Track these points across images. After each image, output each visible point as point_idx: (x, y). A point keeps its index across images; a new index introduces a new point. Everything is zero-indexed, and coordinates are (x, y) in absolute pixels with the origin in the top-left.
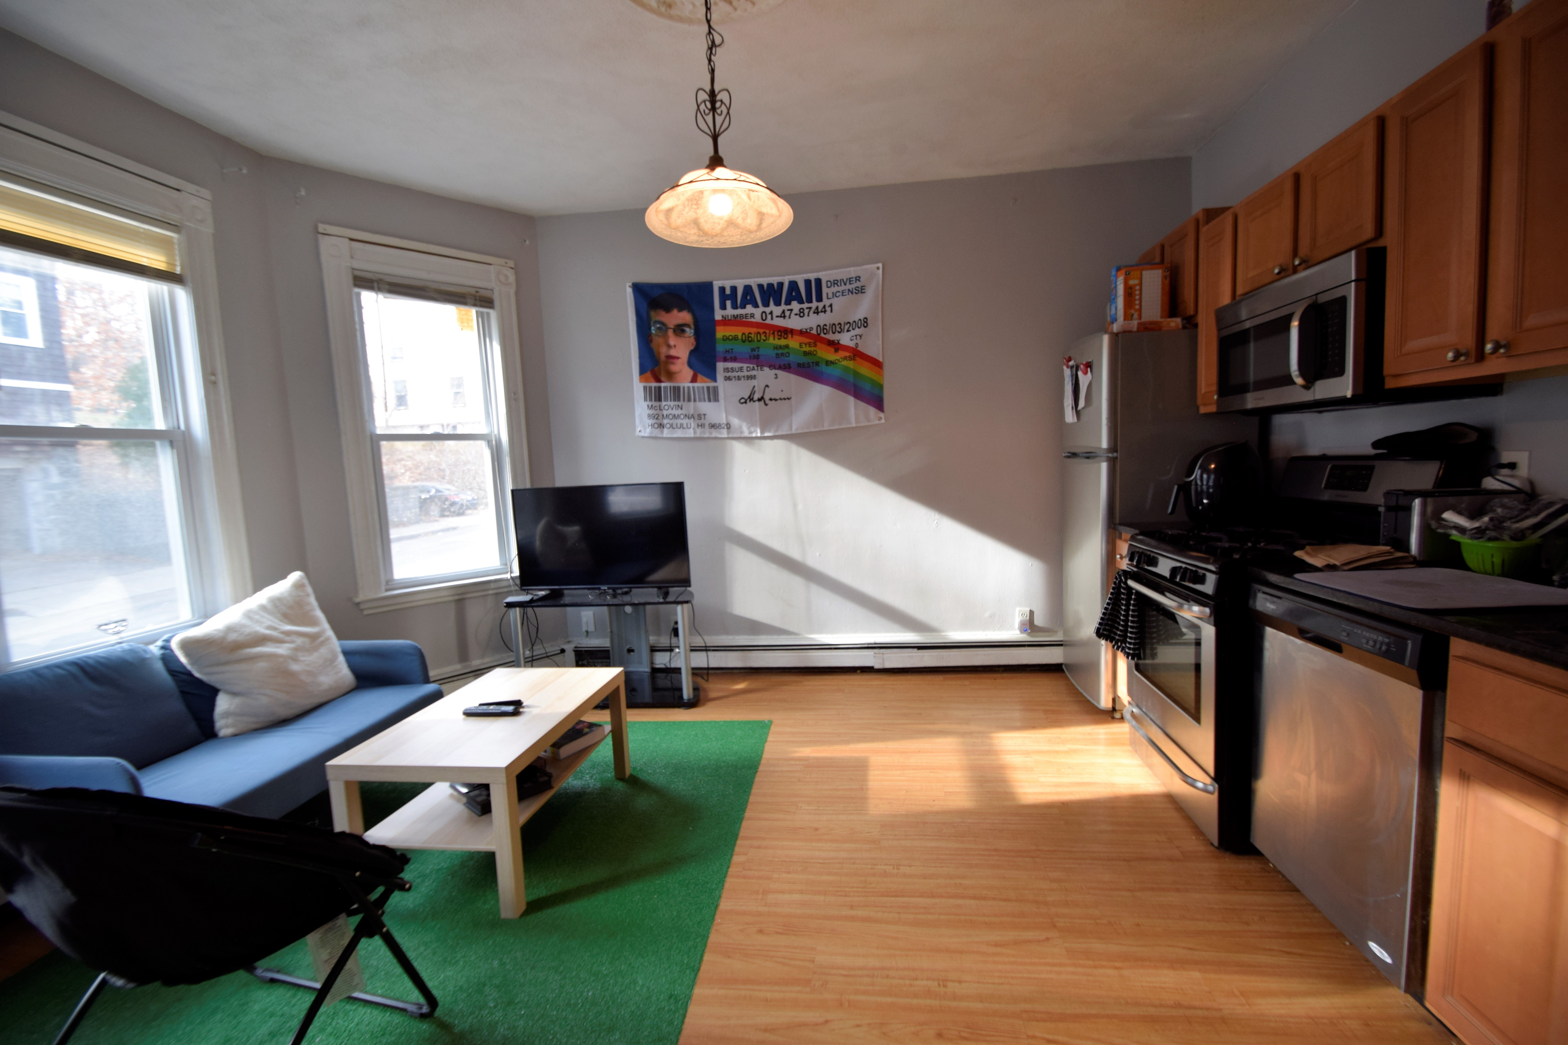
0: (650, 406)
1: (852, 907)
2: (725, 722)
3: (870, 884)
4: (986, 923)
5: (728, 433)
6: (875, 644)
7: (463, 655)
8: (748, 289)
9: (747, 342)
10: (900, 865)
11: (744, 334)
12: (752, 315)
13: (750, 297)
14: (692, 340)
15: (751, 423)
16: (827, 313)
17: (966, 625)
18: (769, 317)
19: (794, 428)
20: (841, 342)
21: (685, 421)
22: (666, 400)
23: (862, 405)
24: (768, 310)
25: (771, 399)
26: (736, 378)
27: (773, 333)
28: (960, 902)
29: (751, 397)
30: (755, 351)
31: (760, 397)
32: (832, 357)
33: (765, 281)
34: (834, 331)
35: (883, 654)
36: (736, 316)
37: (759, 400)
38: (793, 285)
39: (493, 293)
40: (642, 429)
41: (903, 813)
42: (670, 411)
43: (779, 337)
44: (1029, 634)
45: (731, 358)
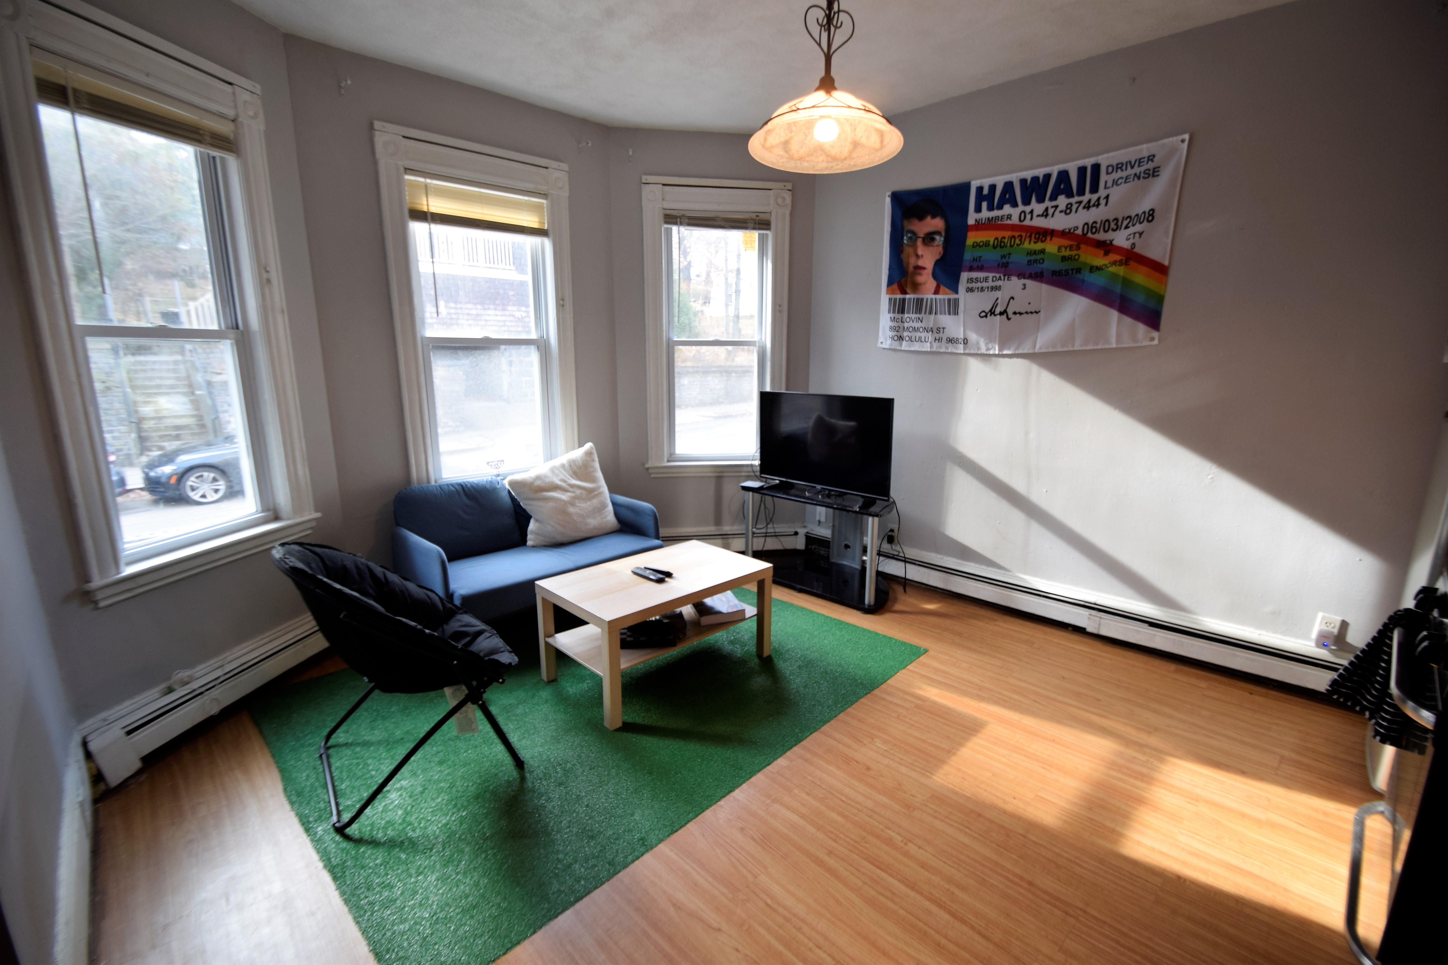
0: (892, 318)
1: (830, 853)
2: (884, 636)
3: (866, 842)
4: (939, 945)
5: (965, 349)
6: (1095, 604)
7: (718, 521)
8: (1008, 186)
9: (999, 248)
10: (910, 841)
11: (997, 239)
12: (1009, 217)
13: (1009, 197)
14: (940, 249)
15: (990, 339)
16: (1100, 207)
17: (1231, 614)
18: (1028, 217)
19: (1037, 347)
20: (1115, 243)
21: (923, 335)
22: (908, 313)
23: (1128, 320)
24: (1028, 209)
25: (1015, 313)
26: (980, 289)
27: (1030, 236)
28: (934, 909)
29: (993, 311)
30: (1005, 258)
31: (1002, 311)
32: (1099, 261)
33: (1028, 175)
34: (1106, 228)
35: (1101, 618)
36: (990, 218)
37: (1001, 314)
38: (1063, 175)
39: (771, 216)
40: (883, 341)
41: (968, 795)
42: (911, 324)
43: (1036, 241)
44: (1331, 651)
45: (978, 267)
